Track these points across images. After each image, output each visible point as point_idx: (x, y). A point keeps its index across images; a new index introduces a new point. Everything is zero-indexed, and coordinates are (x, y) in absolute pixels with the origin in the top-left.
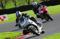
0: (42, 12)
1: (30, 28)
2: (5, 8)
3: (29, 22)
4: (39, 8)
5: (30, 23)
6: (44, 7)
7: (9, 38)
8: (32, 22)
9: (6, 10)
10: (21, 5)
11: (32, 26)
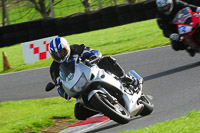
0: (188, 29)
1: (94, 96)
2: (51, 15)
3: (93, 76)
4: (180, 15)
5: (94, 80)
6: (194, 10)
7: (65, 118)
8: (103, 76)
9: (54, 21)
10: (104, 6)
11: (103, 91)
